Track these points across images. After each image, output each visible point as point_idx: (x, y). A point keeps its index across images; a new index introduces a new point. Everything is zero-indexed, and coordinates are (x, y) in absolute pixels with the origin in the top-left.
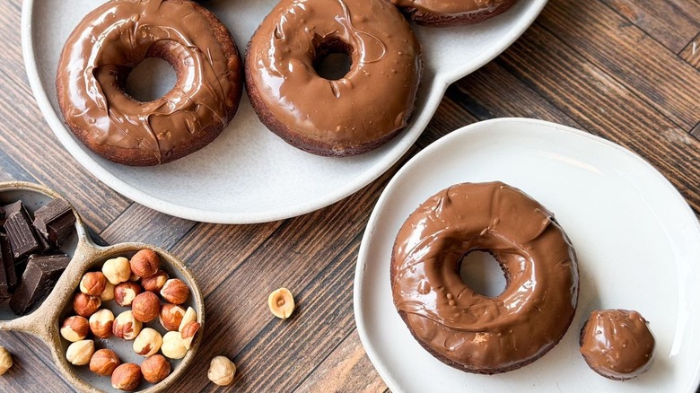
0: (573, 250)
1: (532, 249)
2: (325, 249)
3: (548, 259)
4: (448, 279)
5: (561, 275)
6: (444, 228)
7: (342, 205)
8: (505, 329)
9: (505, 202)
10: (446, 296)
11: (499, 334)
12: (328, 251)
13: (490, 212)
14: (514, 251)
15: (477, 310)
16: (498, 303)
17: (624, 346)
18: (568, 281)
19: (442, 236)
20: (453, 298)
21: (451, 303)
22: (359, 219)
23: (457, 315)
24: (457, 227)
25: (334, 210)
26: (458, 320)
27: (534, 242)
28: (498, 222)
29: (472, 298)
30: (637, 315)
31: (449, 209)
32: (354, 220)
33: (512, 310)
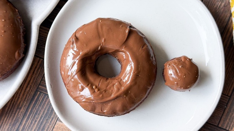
0: (145, 38)
1: (126, 47)
2: (10, 127)
3: (135, 49)
4: (91, 78)
5: (144, 54)
6: (79, 54)
7: (12, 101)
8: (126, 92)
9: (105, 28)
10: (92, 88)
11: (125, 96)
12: (12, 127)
13: (99, 36)
14: (117, 51)
15: (110, 88)
16: (119, 80)
17: (185, 77)
18: (148, 55)
19: (80, 59)
20: (96, 87)
21: (96, 90)
22: (22, 105)
23: (101, 96)
24: (86, 51)
25: (8, 106)
26: (103, 98)
27: (125, 43)
28: (105, 40)
29: (106, 83)
30: (185, 58)
31: (79, 43)
32: (20, 107)
33: (126, 82)
